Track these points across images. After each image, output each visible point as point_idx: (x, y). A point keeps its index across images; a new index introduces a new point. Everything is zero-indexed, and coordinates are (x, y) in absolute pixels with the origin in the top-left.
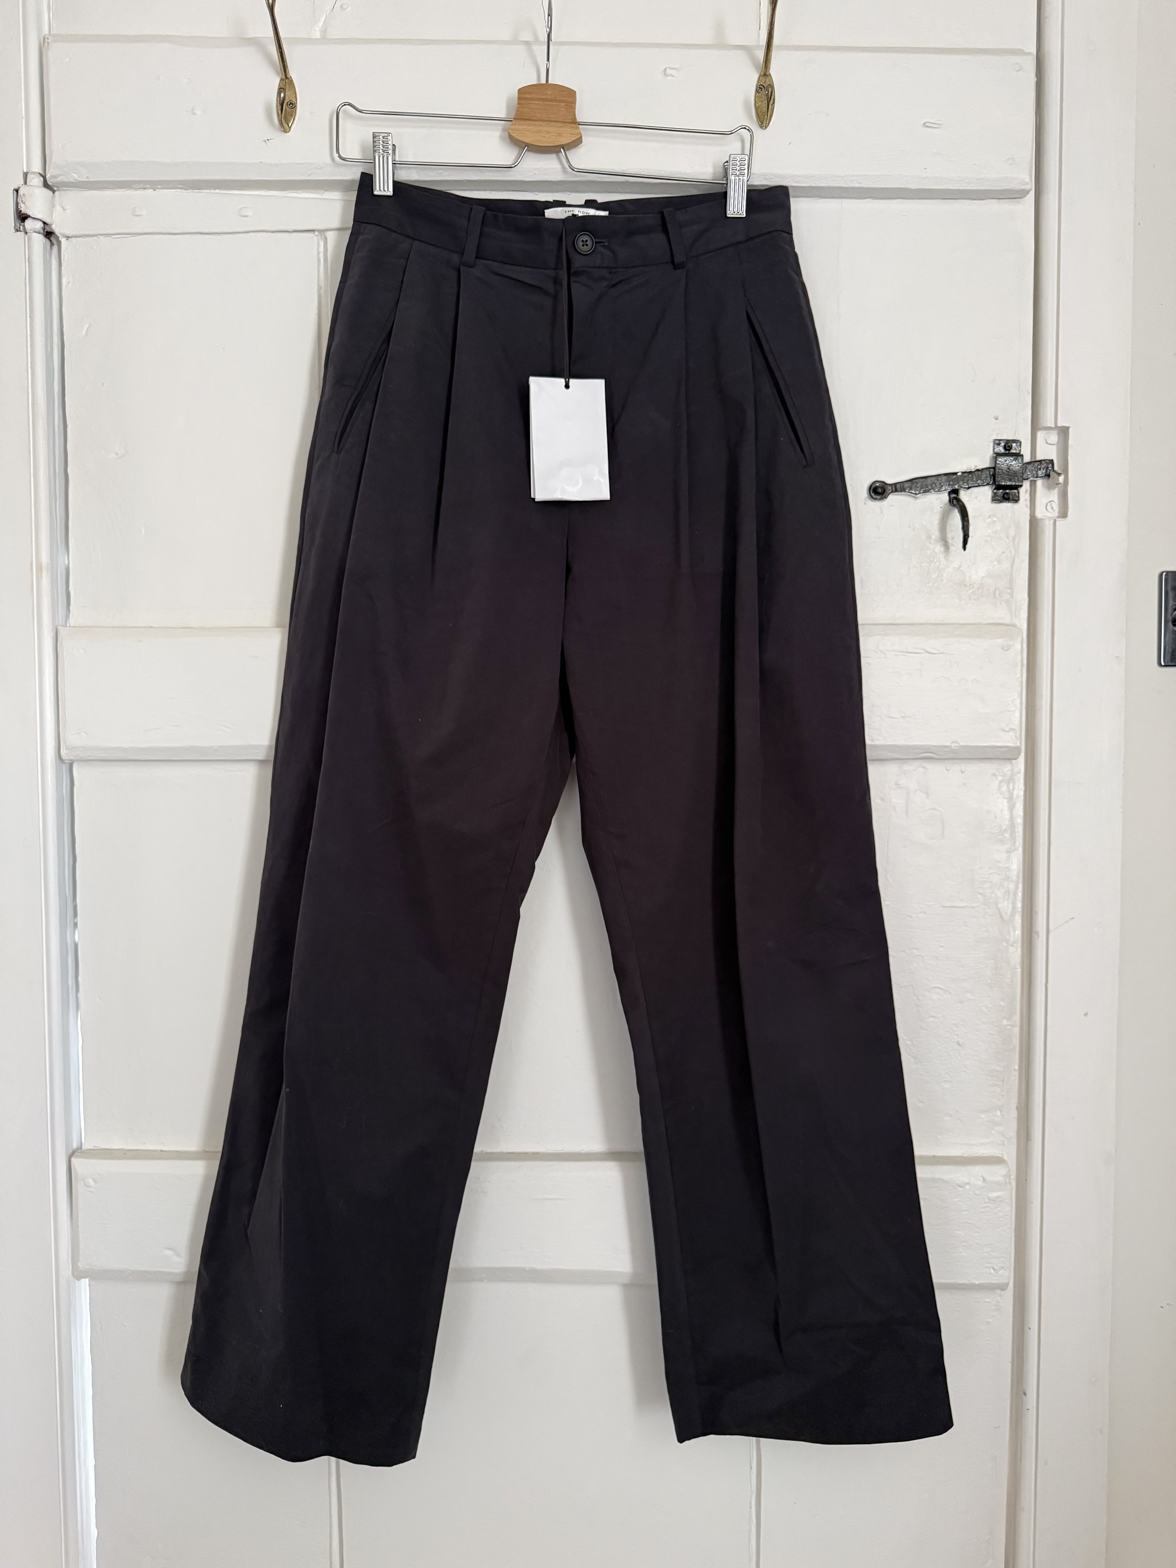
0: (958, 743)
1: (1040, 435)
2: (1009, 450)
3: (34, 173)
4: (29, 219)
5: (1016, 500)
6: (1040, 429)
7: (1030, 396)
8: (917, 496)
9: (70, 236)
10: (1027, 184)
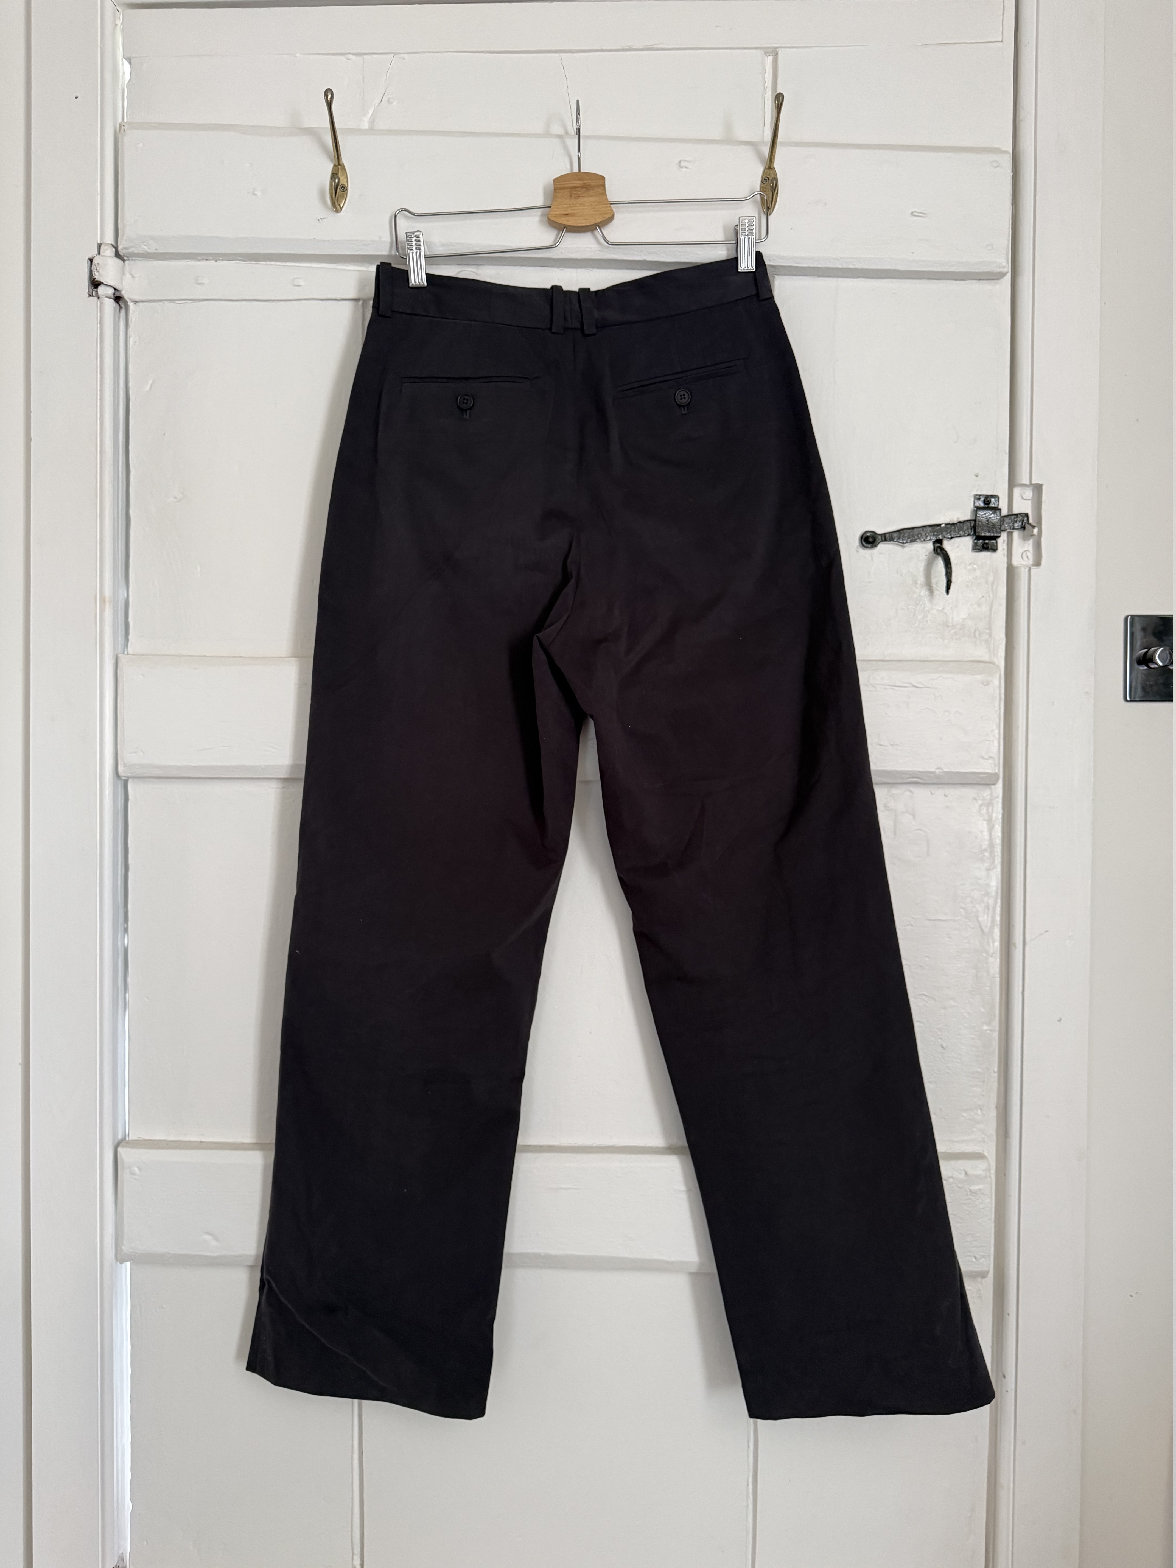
0: (942, 769)
1: (1017, 491)
2: (989, 504)
3: (107, 244)
4: (102, 286)
5: (994, 549)
6: (1016, 486)
7: (1007, 456)
8: (905, 545)
9: (137, 300)
10: (1004, 267)
